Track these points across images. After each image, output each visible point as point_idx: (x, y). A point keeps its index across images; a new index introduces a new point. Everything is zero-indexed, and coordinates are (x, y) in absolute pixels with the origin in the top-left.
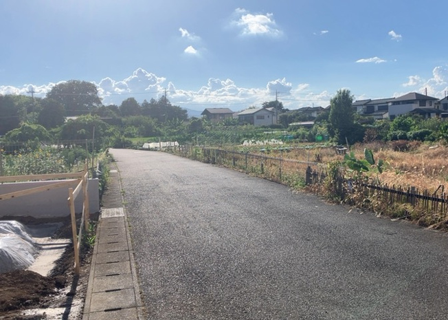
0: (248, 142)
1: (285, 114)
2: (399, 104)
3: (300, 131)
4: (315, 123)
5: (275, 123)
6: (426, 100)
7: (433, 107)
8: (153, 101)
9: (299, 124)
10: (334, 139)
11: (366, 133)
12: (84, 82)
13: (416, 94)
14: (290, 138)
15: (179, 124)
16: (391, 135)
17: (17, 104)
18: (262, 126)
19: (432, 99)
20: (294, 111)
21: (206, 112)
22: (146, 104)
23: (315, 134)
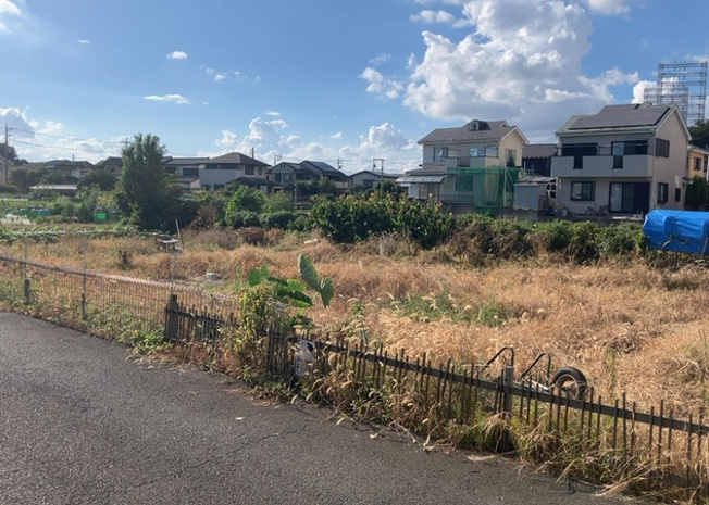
1: (22, 168)
2: (216, 168)
3: (63, 201)
4: (79, 188)
6: (254, 166)
7: (263, 176)
9: (50, 187)
10: (131, 220)
11: (199, 212)
13: (240, 155)
14: (44, 213)
16: (233, 219)
19: (262, 165)
23: (92, 208)
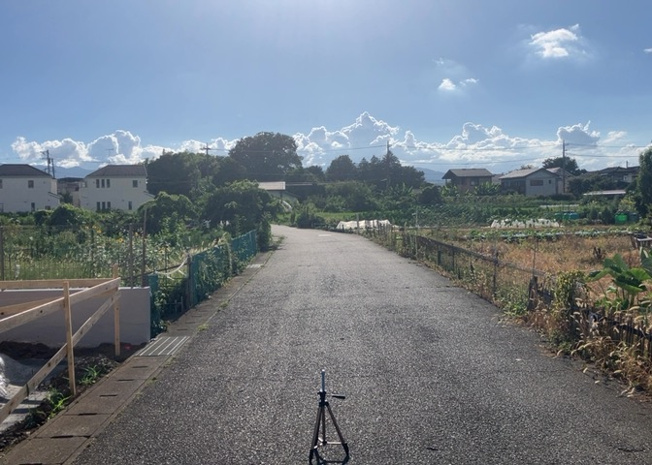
0: (499, 222)
1: (578, 177)
4: (627, 193)
5: (560, 191)
8: (374, 159)
9: (599, 193)
12: (278, 135)
14: (574, 217)
15: (406, 194)
17: (188, 164)
18: (538, 195)
20: (593, 173)
21: (450, 174)
22: (364, 163)
23: (615, 211)
